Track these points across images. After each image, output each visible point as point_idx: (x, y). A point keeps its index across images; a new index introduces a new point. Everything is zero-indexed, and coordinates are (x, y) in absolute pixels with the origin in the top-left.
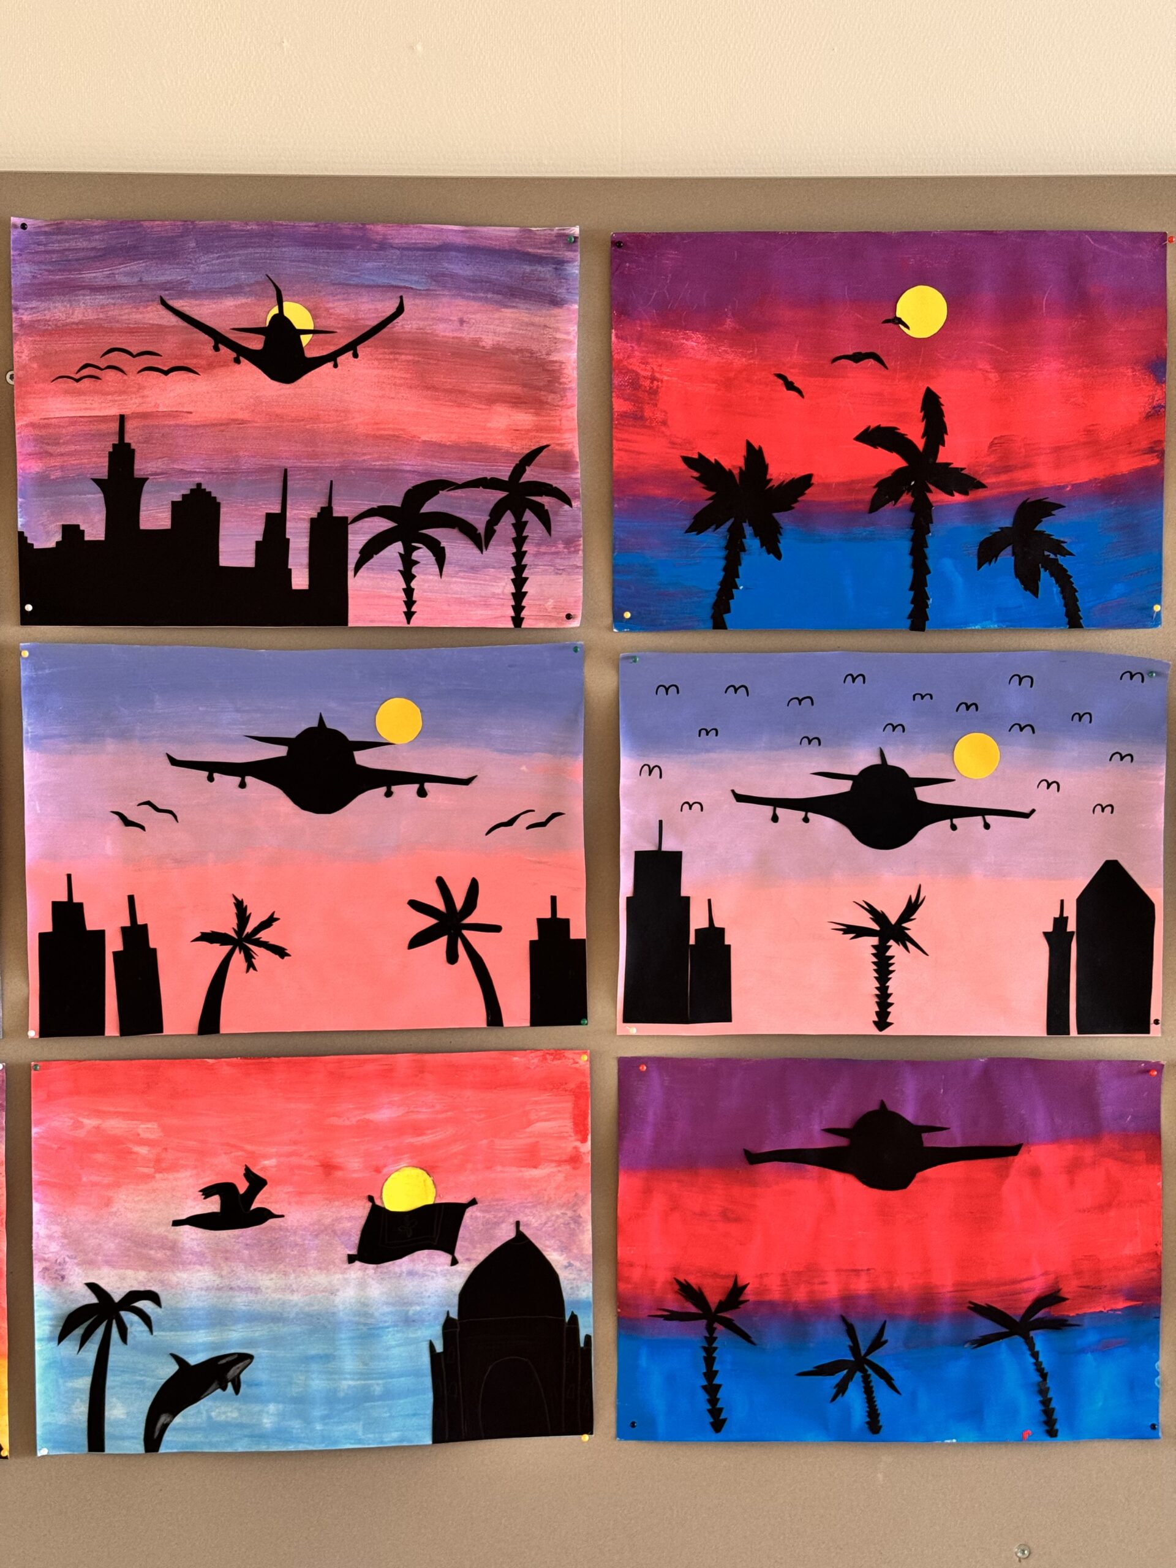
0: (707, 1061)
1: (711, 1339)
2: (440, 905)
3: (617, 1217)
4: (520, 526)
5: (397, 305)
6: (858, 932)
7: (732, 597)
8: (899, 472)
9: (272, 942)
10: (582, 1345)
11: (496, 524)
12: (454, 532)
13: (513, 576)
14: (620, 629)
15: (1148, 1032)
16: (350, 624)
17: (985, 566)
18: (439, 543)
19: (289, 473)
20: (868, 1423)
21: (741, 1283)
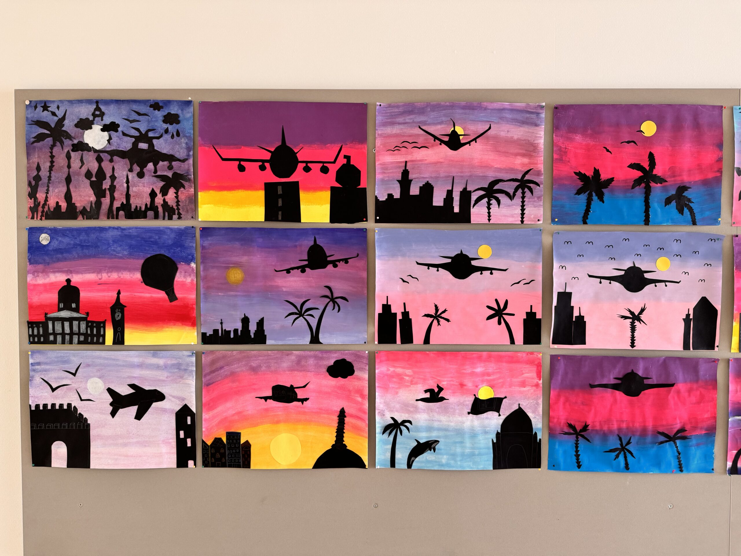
0: (579, 356)
1: (577, 441)
2: (496, 307)
3: (549, 403)
4: (523, 193)
5: (489, 127)
6: (626, 318)
7: (589, 215)
8: (641, 177)
9: (445, 317)
10: (538, 441)
11: (516, 192)
12: (503, 195)
13: (521, 208)
14: (554, 224)
15: (714, 349)
16: (472, 223)
17: (667, 206)
18: (499, 198)
19: (454, 177)
20: (625, 467)
21: (587, 424)
